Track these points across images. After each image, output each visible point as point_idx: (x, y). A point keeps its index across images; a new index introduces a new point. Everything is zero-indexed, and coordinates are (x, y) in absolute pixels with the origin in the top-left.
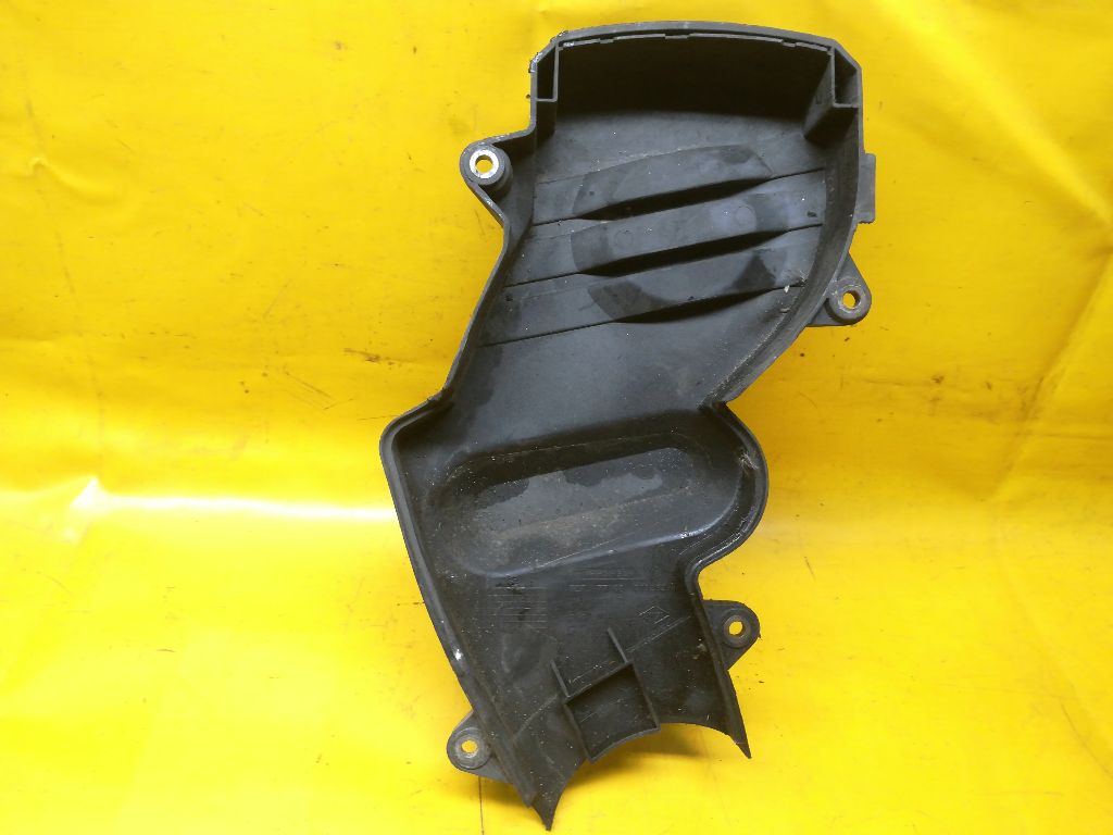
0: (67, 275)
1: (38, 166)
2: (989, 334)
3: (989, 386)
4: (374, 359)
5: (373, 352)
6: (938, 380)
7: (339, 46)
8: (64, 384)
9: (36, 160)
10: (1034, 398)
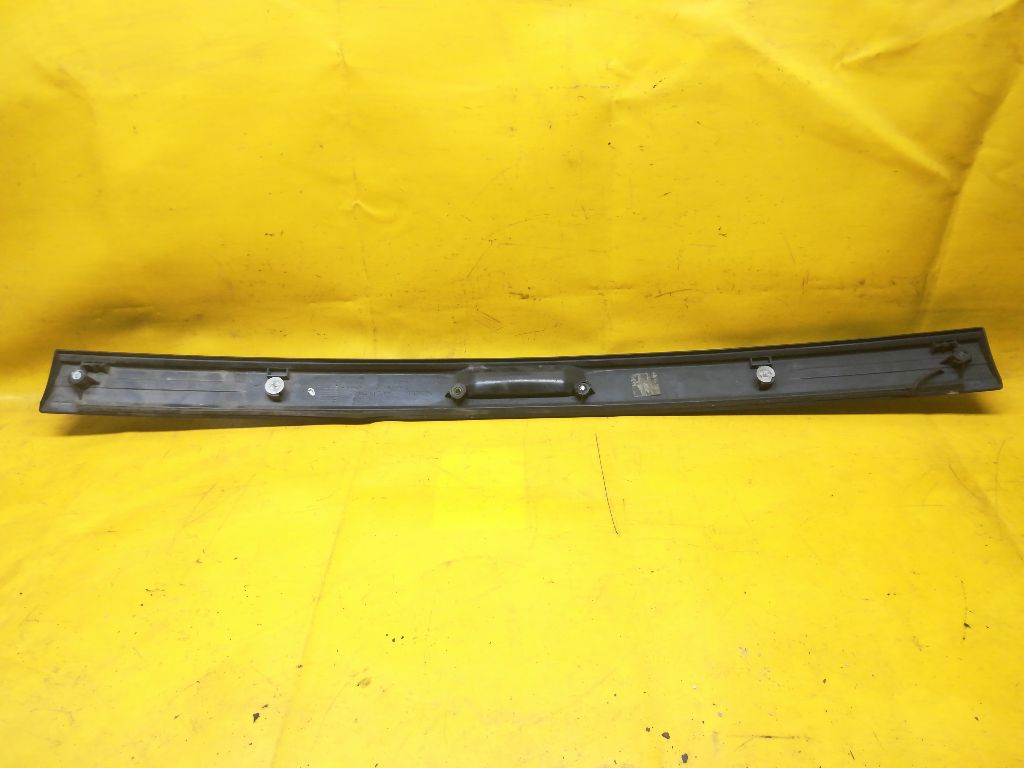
0: (364, 263)
1: (357, 205)
2: (888, 251)
3: (894, 283)
4: (525, 297)
5: (525, 293)
6: (862, 283)
7: (512, 129)
8: (356, 326)
9: (355, 202)
10: (924, 288)
